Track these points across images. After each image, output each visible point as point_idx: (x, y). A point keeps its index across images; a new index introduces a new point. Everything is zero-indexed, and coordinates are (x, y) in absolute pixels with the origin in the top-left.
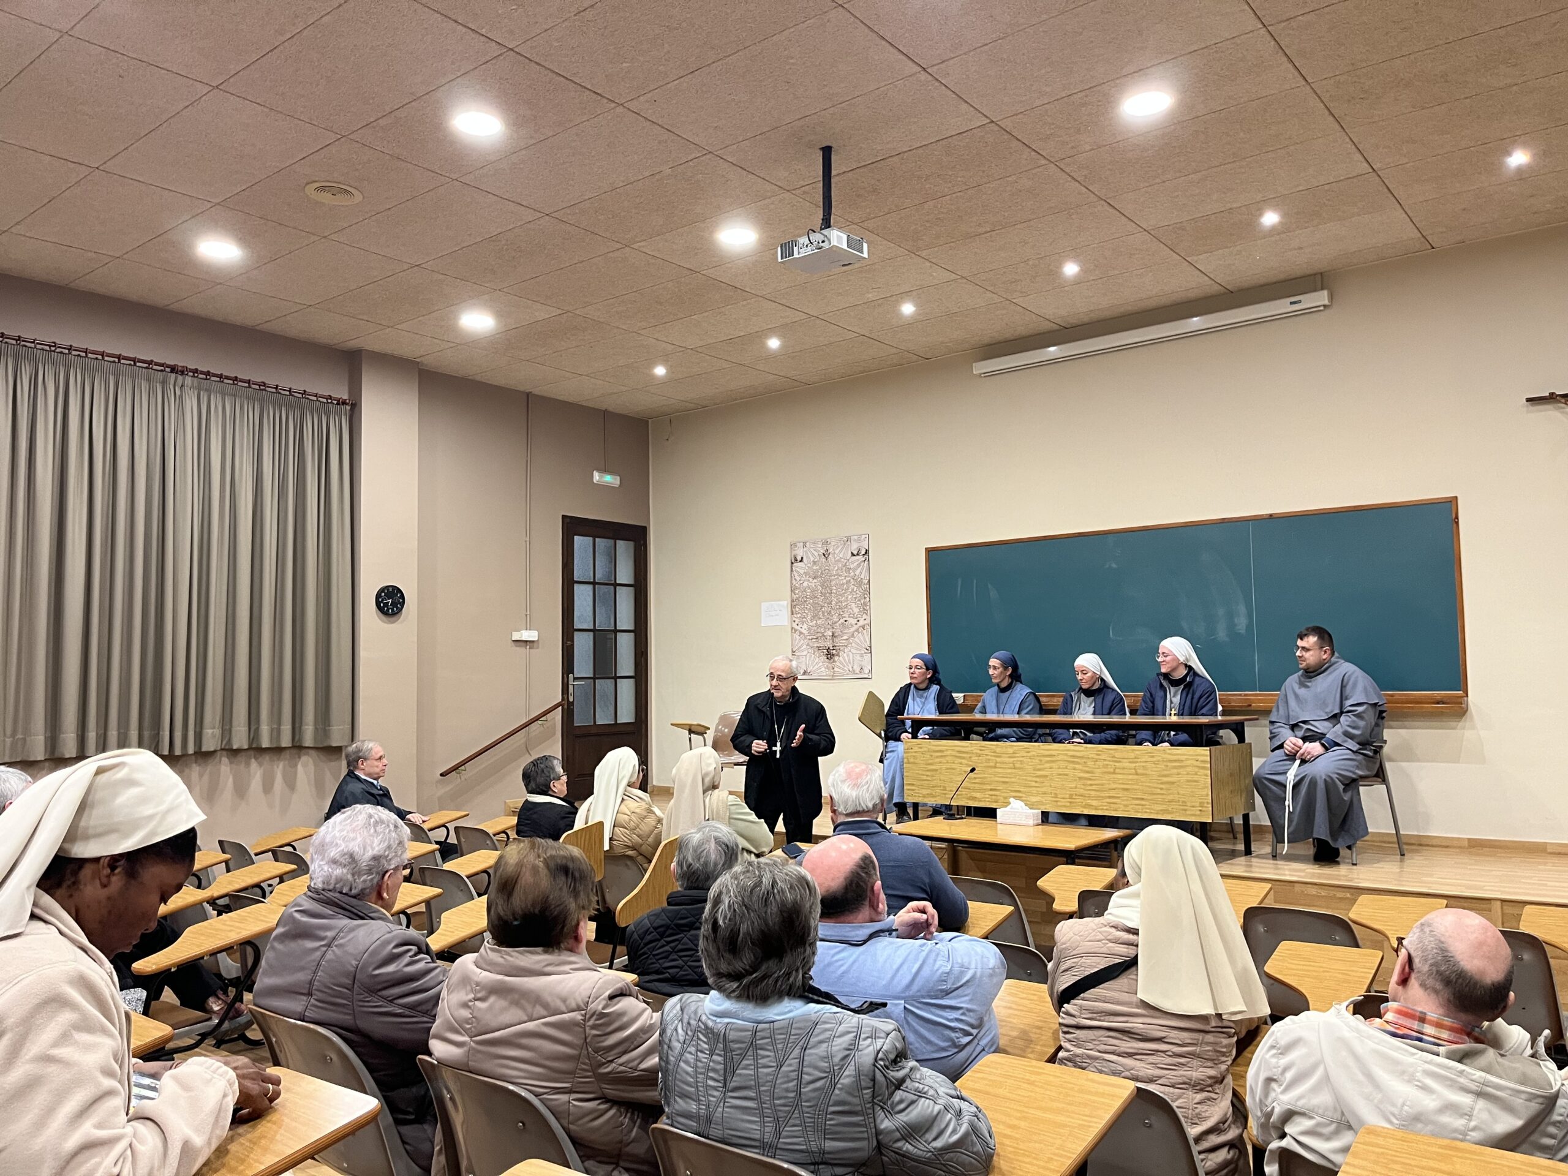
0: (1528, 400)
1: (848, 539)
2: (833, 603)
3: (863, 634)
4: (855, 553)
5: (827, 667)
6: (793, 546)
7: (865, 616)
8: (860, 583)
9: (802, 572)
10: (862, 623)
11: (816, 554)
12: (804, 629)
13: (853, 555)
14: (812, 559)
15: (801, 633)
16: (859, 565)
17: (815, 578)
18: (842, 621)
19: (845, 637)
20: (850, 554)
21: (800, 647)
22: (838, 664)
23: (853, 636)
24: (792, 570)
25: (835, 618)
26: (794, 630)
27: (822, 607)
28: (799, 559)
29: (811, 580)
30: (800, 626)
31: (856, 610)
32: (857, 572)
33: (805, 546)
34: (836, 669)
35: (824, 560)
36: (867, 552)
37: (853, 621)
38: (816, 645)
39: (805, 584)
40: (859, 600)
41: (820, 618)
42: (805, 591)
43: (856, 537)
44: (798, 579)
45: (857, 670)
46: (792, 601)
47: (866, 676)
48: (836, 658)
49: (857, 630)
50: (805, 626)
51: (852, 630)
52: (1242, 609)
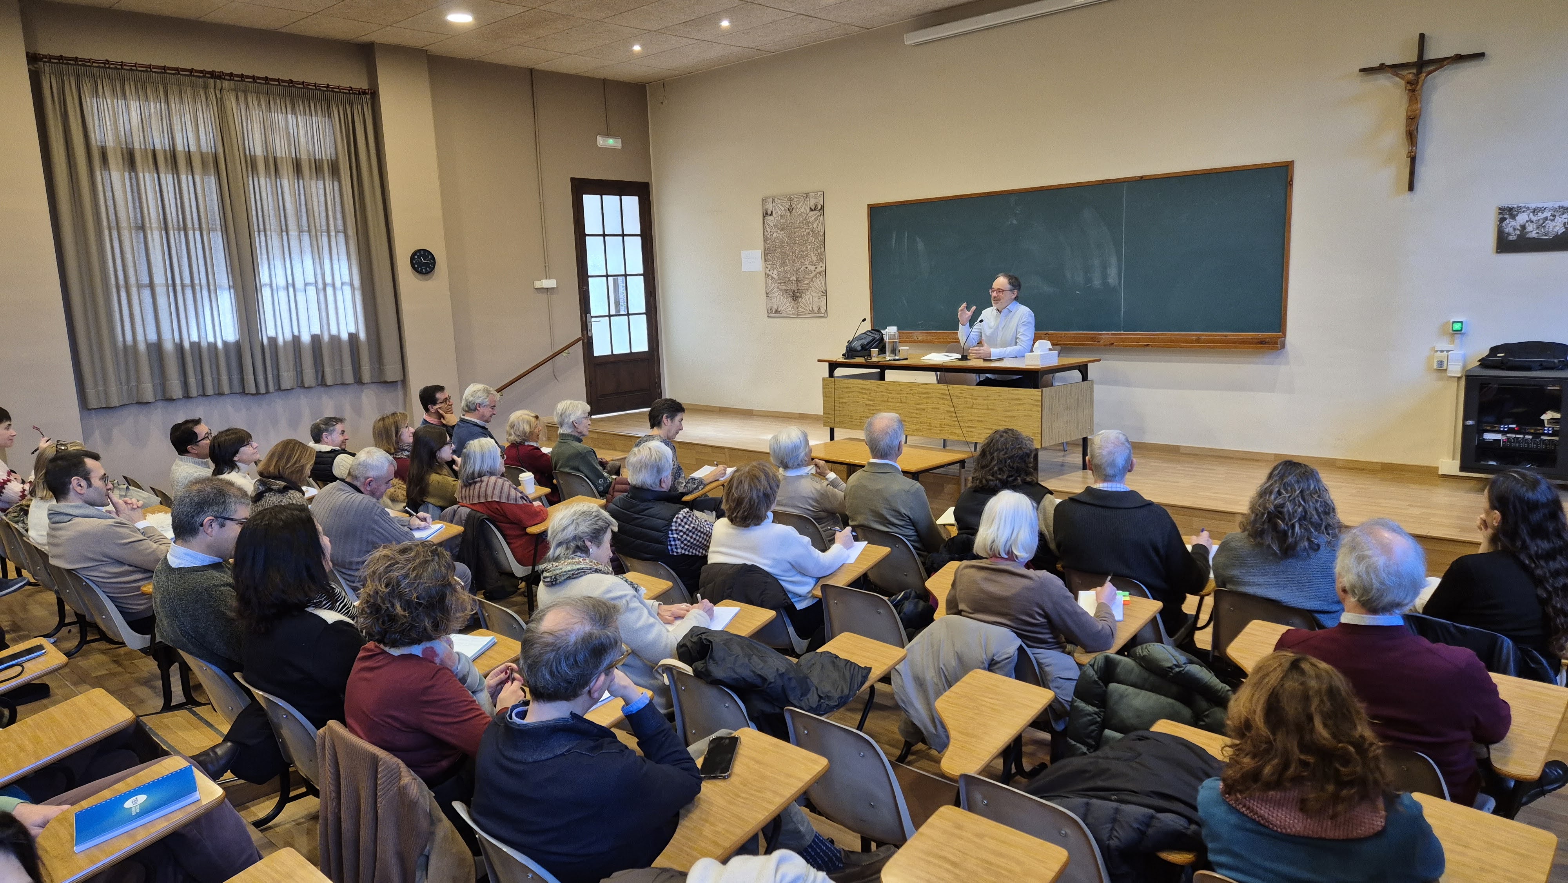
0: (1361, 70)
1: (807, 196)
2: (797, 252)
3: (820, 280)
4: (813, 208)
5: (793, 307)
6: (764, 201)
7: (821, 263)
8: (816, 234)
9: (772, 224)
10: (819, 269)
11: (783, 209)
12: (775, 274)
13: (811, 210)
14: (780, 213)
15: (772, 278)
16: (816, 219)
17: (782, 230)
18: (803, 268)
19: (806, 282)
20: (809, 209)
21: (772, 290)
22: (801, 304)
23: (812, 281)
24: (764, 223)
25: (798, 265)
26: (767, 275)
27: (788, 255)
28: (769, 212)
29: (779, 231)
30: (772, 271)
31: (814, 259)
32: (815, 226)
33: (773, 201)
34: (800, 309)
35: (789, 214)
36: (822, 207)
37: (811, 268)
38: (784, 288)
39: (775, 235)
40: (817, 250)
41: (787, 265)
42: (774, 241)
43: (814, 194)
44: (769, 230)
45: (816, 309)
46: (765, 250)
47: (823, 315)
48: (800, 300)
49: (815, 276)
50: (775, 272)
51: (812, 275)
52: (1113, 261)
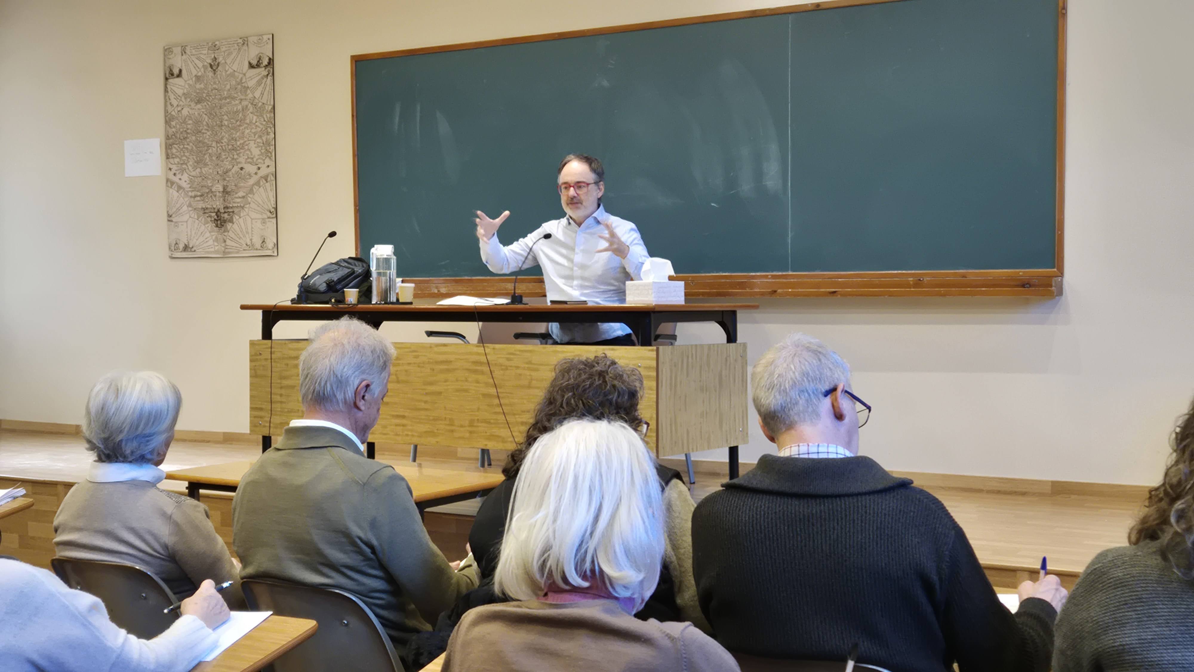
1: (245, 41)
2: (225, 140)
3: (266, 190)
4: (254, 62)
5: (216, 240)
6: (168, 51)
7: (268, 162)
8: (259, 110)
9: (180, 92)
10: (264, 171)
11: (200, 65)
12: (184, 180)
13: (251, 66)
14: (194, 72)
15: (180, 188)
16: (259, 83)
17: (199, 102)
18: (236, 168)
19: (241, 194)
20: (246, 65)
21: (178, 209)
22: (231, 234)
23: (251, 191)
24: (166, 90)
25: (227, 165)
26: (170, 183)
27: (209, 147)
28: (176, 71)
29: (193, 104)
30: (179, 176)
31: (256, 152)
32: (257, 94)
33: (183, 52)
34: (229, 242)
35: (211, 74)
36: (271, 62)
37: (250, 169)
38: (201, 205)
39: (185, 112)
40: (260, 137)
41: (206, 165)
42: (184, 122)
43: (255, 39)
44: (175, 102)
45: (258, 242)
46: (168, 138)
47: (269, 253)
48: (229, 225)
49: (258, 183)
50: (185, 177)
51: (251, 181)
52: (773, 149)
